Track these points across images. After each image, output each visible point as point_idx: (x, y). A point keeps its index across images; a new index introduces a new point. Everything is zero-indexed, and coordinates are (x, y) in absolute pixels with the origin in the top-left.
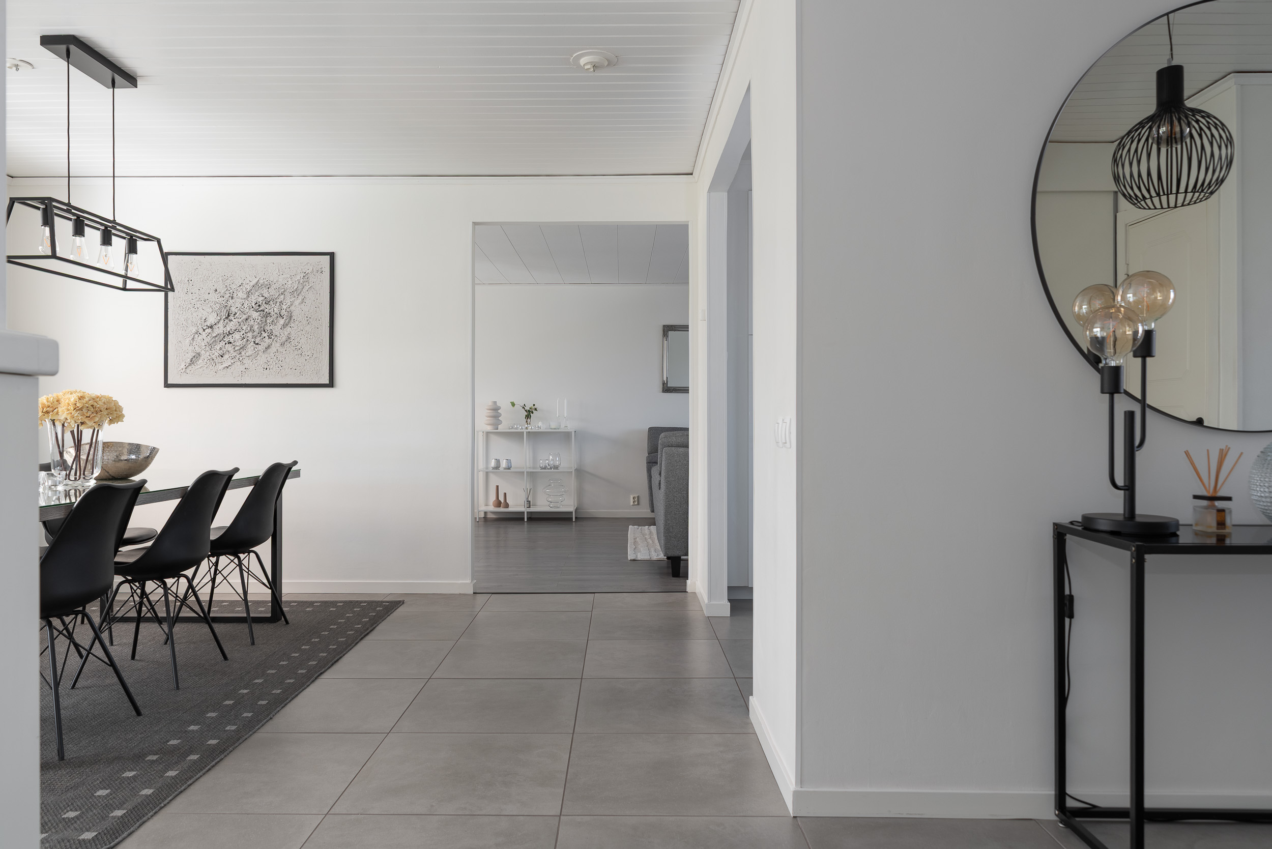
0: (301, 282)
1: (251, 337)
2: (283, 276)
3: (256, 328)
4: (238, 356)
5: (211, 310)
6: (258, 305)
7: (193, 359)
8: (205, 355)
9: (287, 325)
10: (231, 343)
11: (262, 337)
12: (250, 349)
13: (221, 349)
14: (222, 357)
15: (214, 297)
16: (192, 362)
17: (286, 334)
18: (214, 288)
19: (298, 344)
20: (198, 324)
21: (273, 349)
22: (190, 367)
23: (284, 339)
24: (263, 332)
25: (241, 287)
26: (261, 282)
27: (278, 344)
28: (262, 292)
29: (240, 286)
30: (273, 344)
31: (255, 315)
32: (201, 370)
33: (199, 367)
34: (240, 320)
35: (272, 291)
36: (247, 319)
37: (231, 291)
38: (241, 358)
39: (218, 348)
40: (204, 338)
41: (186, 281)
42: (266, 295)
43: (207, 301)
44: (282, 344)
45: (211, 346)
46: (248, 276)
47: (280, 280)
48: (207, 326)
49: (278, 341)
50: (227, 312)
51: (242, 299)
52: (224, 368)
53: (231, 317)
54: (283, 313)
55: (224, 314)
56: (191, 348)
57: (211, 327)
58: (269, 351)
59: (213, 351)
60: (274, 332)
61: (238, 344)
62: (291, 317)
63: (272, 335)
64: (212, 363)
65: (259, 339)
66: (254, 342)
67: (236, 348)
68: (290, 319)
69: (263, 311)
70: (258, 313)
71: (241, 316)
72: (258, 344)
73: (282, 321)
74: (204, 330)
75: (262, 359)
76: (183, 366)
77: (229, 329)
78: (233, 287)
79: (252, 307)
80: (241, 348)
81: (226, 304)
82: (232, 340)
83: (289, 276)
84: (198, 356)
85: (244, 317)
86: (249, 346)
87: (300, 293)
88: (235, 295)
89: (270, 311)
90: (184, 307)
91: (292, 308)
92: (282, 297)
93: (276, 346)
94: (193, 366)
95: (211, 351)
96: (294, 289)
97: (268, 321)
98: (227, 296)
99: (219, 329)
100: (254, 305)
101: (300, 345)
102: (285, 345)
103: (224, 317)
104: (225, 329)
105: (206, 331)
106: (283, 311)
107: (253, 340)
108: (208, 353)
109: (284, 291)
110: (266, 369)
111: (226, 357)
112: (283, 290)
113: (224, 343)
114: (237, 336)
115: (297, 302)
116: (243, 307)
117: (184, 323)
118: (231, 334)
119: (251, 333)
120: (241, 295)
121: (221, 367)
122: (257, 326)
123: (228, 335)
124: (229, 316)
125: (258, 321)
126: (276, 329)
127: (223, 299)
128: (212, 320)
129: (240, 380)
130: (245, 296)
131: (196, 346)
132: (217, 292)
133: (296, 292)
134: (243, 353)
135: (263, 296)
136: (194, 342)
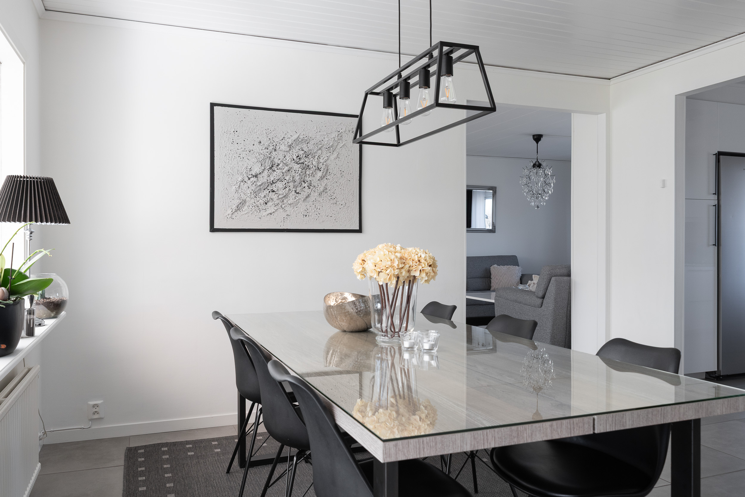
0: (336, 139)
1: (292, 187)
2: (320, 133)
3: (297, 178)
4: (281, 204)
5: (256, 161)
6: (299, 158)
7: (240, 206)
8: (250, 202)
9: (324, 177)
10: (274, 191)
11: (302, 187)
12: (291, 198)
13: (265, 197)
14: (266, 204)
15: (258, 149)
16: (238, 208)
17: (323, 185)
18: (259, 140)
19: (333, 194)
20: (244, 173)
21: (312, 198)
22: (236, 213)
23: (322, 189)
24: (303, 183)
25: (283, 141)
26: (301, 137)
27: (316, 194)
28: (302, 146)
29: (282, 139)
30: (312, 193)
31: (296, 167)
32: (247, 215)
33: (244, 213)
34: (282, 171)
35: (311, 146)
36: (289, 171)
37: (274, 143)
38: (283, 206)
39: (263, 196)
40: (249, 186)
41: (232, 132)
42: (306, 149)
43: (252, 152)
44: (320, 194)
45: (256, 193)
46: (290, 131)
47: (318, 137)
48: (252, 175)
49: (316, 191)
50: (271, 163)
51: (284, 151)
52: (268, 215)
53: (274, 168)
54: (320, 165)
55: (268, 164)
56: (236, 195)
57: (256, 176)
58: (308, 200)
59: (258, 199)
60: (312, 182)
61: (280, 193)
62: (327, 170)
63: (311, 185)
64: (257, 210)
65: (300, 188)
66: (295, 191)
67: (279, 197)
68: (327, 172)
69: (303, 163)
70: (299, 165)
71: (283, 168)
72: (298, 193)
73: (319, 174)
74: (249, 179)
75: (302, 206)
76: (229, 212)
77: (272, 179)
78: (276, 140)
79: (294, 160)
80: (284, 196)
81: (270, 156)
82: (275, 189)
83: (325, 133)
84: (243, 203)
85: (286, 168)
86: (291, 195)
87: (335, 149)
88: (277, 148)
89: (309, 163)
90: (230, 156)
91: (328, 162)
92: (320, 151)
93: (314, 195)
94: (238, 212)
95: (256, 199)
96: (330, 145)
97: (308, 173)
98: (271, 148)
99: (263, 179)
100: (295, 158)
101: (335, 195)
102: (322, 195)
103: (269, 167)
104: (268, 179)
105: (252, 179)
106: (321, 164)
107: (294, 189)
108: (253, 201)
109: (322, 147)
110: (306, 216)
111: (270, 204)
112: (321, 145)
113: (268, 191)
114: (280, 185)
115: (333, 157)
116: (285, 159)
117: (230, 171)
118: (274, 183)
119: (292, 183)
120: (284, 147)
121: (265, 214)
123: (271, 184)
124: (272, 166)
125: (299, 172)
126: (315, 181)
127: (267, 151)
128: (257, 169)
129: (282, 225)
130: (288, 149)
131: (241, 193)
132: (261, 144)
133: (331, 148)
134: (285, 201)
135: (303, 150)
136: (240, 189)
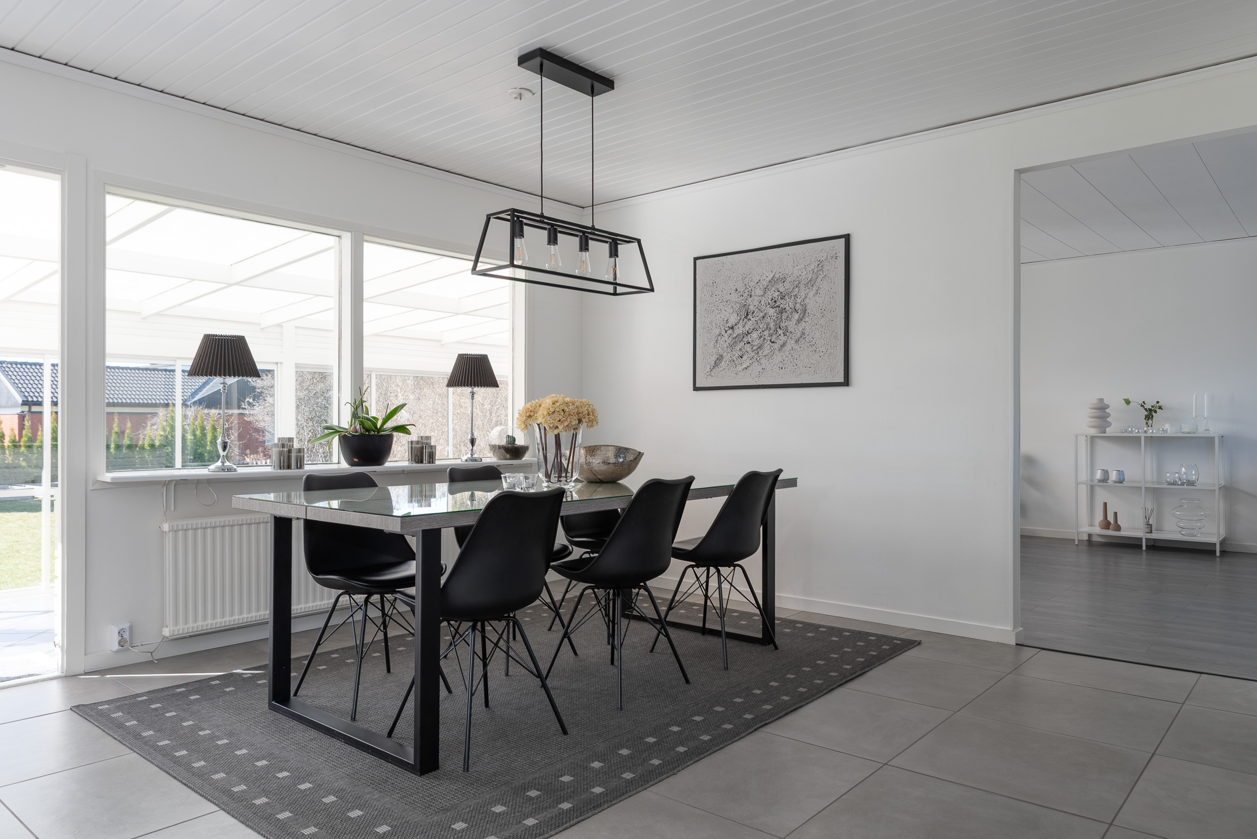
0: (815, 271)
1: (767, 335)
2: (797, 268)
3: (772, 325)
4: (756, 356)
5: (732, 310)
6: (773, 301)
7: (717, 362)
8: (727, 357)
9: (801, 320)
10: (749, 343)
11: (777, 335)
12: (766, 350)
13: (740, 350)
14: (742, 358)
15: (734, 297)
16: (716, 364)
17: (801, 329)
18: (735, 287)
19: (812, 339)
20: (721, 326)
21: (788, 347)
22: (714, 370)
23: (799, 335)
24: (778, 330)
25: (759, 284)
26: (777, 276)
27: (793, 342)
28: (778, 287)
29: (758, 283)
30: (788, 341)
31: (771, 312)
32: (723, 372)
33: (722, 369)
34: (758, 318)
35: (788, 285)
36: (764, 317)
37: (750, 289)
38: (758, 358)
39: (738, 349)
40: (726, 339)
41: (711, 283)
42: (782, 290)
43: (729, 302)
44: (797, 341)
45: (732, 346)
46: (765, 272)
47: (795, 272)
48: (729, 327)
49: (793, 337)
50: (746, 312)
51: (759, 296)
52: (743, 370)
53: (750, 316)
54: (798, 306)
55: (743, 314)
56: (715, 351)
57: (732, 328)
58: (784, 349)
59: (734, 352)
60: (789, 328)
61: (755, 344)
62: (805, 310)
63: (787, 331)
64: (733, 365)
65: (775, 336)
66: (771, 340)
67: (755, 348)
68: (805, 313)
69: (779, 307)
70: (774, 310)
71: (758, 315)
72: (773, 342)
73: (796, 316)
74: (726, 332)
75: (778, 357)
76: (708, 369)
77: (747, 329)
78: (752, 284)
79: (769, 304)
80: (758, 348)
81: (745, 303)
82: (750, 340)
83: (803, 266)
84: (720, 358)
85: (762, 315)
86: (766, 345)
87: (815, 283)
88: (753, 293)
89: (786, 306)
90: (709, 309)
91: (807, 301)
92: (797, 289)
93: (791, 344)
94: (717, 368)
95: (732, 353)
96: (809, 279)
97: (783, 317)
98: (746, 295)
99: (739, 330)
100: (770, 302)
101: (814, 341)
102: (800, 342)
103: (744, 317)
104: (744, 329)
105: (728, 332)
106: (798, 305)
107: (769, 338)
108: (729, 355)
109: (799, 283)
110: (782, 368)
111: (745, 357)
112: (797, 282)
113: (743, 343)
114: (755, 335)
115: (811, 294)
116: (760, 305)
117: (710, 326)
118: (750, 334)
119: (768, 331)
120: (759, 292)
121: (741, 368)
122: (773, 323)
123: (747, 335)
124: (747, 315)
125: (774, 318)
126: (791, 325)
127: (742, 298)
128: (733, 320)
129: (757, 381)
130: (762, 293)
131: (719, 349)
132: (737, 292)
133: (811, 283)
134: (760, 353)
135: (779, 291)
136: (718, 344)
